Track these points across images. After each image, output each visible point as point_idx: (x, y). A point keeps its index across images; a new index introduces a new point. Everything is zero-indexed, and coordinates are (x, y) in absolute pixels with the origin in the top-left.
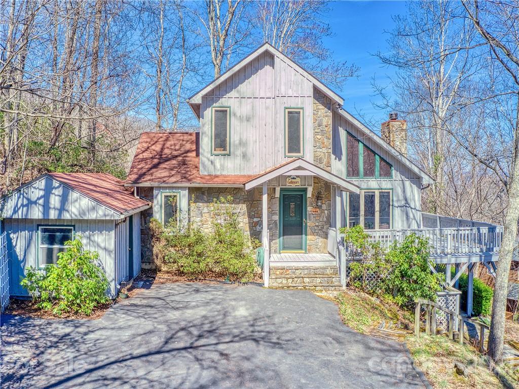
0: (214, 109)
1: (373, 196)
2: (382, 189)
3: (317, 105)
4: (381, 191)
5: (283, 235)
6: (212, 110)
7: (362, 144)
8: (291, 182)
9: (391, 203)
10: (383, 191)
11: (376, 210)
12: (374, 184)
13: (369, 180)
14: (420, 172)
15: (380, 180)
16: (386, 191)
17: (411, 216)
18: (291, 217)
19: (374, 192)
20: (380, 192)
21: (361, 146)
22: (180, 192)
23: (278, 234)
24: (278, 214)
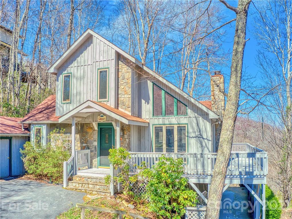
0: (64, 75)
1: (173, 130)
2: (179, 124)
3: (122, 65)
4: (178, 125)
5: (100, 156)
6: (62, 76)
7: (164, 92)
8: (101, 119)
9: (186, 135)
10: (180, 125)
11: (175, 140)
12: (174, 120)
13: (169, 117)
14: (208, 110)
15: (177, 117)
16: (183, 125)
17: (204, 144)
18: (106, 143)
19: (174, 127)
20: (178, 127)
21: (163, 92)
22: (42, 127)
23: (97, 155)
24: (97, 141)
